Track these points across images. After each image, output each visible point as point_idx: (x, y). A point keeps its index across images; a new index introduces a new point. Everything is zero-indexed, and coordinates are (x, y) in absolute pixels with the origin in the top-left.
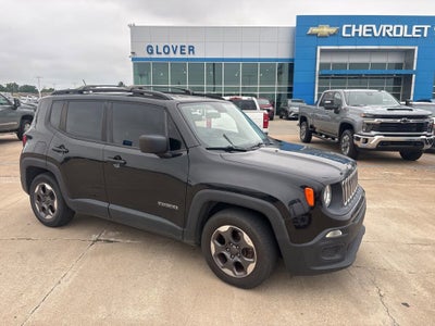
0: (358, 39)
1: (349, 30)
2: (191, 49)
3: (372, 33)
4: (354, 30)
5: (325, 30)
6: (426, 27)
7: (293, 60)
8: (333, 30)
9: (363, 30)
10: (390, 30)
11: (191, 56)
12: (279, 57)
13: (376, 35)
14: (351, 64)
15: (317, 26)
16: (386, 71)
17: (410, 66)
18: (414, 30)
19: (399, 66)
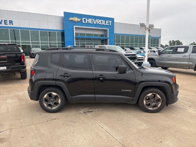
0: (88, 24)
1: (85, 20)
2: (11, 22)
3: (93, 22)
4: (87, 20)
5: (76, 19)
6: (110, 22)
7: (64, 31)
8: (79, 20)
9: (90, 21)
10: (99, 22)
11: (11, 26)
12: (57, 29)
13: (95, 23)
14: (87, 34)
15: (72, 17)
16: (99, 37)
17: (106, 36)
18: (107, 23)
19: (102, 36)
